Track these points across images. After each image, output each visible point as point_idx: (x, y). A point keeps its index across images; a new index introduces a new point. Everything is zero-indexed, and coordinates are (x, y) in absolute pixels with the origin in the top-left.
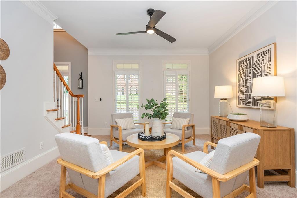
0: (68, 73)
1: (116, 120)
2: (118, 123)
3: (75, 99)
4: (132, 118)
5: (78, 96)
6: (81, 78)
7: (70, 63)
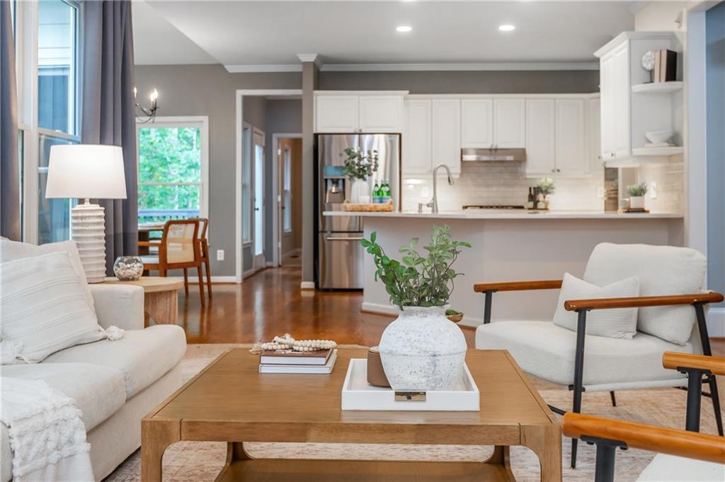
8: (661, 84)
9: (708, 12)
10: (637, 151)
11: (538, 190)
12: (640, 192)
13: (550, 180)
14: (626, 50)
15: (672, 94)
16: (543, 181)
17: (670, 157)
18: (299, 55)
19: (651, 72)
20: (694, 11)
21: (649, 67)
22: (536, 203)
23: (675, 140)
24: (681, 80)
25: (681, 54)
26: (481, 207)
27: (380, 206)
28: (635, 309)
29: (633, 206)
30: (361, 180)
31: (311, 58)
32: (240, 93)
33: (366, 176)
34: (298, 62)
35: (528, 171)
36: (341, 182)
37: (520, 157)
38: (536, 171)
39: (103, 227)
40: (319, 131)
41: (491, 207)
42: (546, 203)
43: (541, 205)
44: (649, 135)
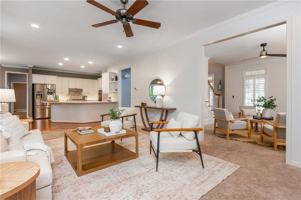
0: (213, 81)
1: (242, 109)
2: (243, 111)
3: (217, 97)
4: (255, 109)
5: (219, 95)
6: (220, 83)
7: (213, 75)
8: (114, 81)
9: (122, 71)
10: (110, 91)
11: (85, 97)
12: (110, 98)
13: (87, 95)
14: (109, 75)
15: (115, 82)
16: (85, 95)
17: (115, 92)
18: (28, 65)
19: (113, 79)
20: (120, 70)
21: (113, 78)
22: (84, 99)
23: (116, 90)
24: (118, 81)
25: (118, 77)
26: (73, 100)
27: (57, 100)
28: (126, 117)
29: (109, 100)
30: (51, 95)
31: (32, 66)
32: (6, 72)
33: (52, 94)
34: (27, 66)
35: (83, 93)
36: (40, 95)
37: (81, 90)
38: (84, 93)
39: (8, 109)
40: (34, 83)
41: (76, 100)
42: (86, 99)
43: (85, 99)
44: (113, 89)
